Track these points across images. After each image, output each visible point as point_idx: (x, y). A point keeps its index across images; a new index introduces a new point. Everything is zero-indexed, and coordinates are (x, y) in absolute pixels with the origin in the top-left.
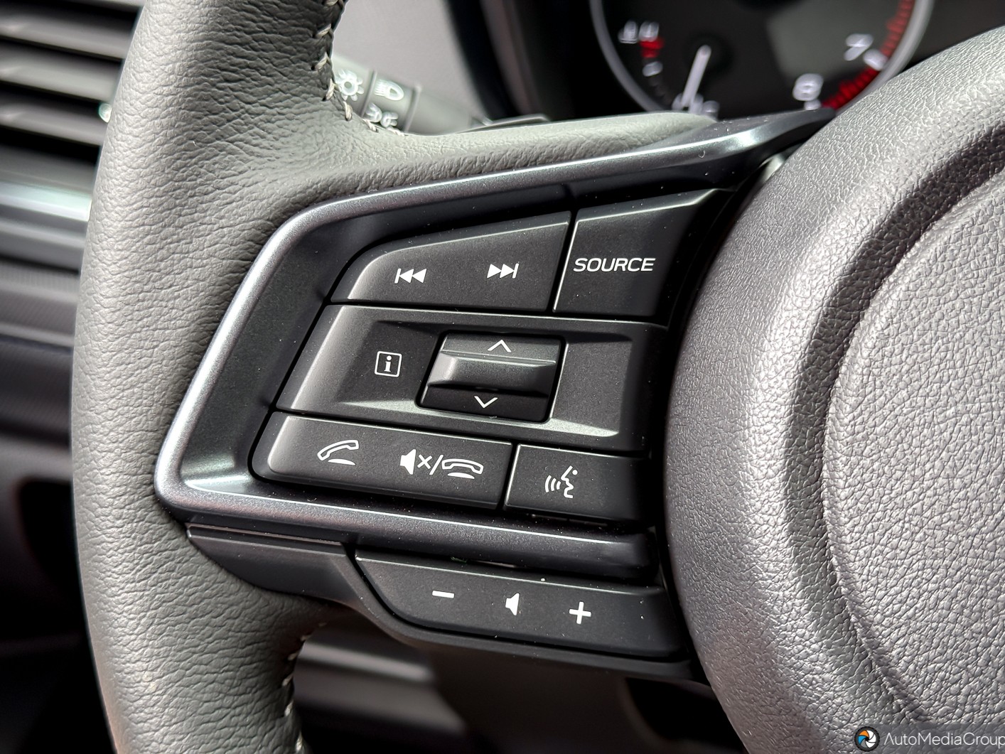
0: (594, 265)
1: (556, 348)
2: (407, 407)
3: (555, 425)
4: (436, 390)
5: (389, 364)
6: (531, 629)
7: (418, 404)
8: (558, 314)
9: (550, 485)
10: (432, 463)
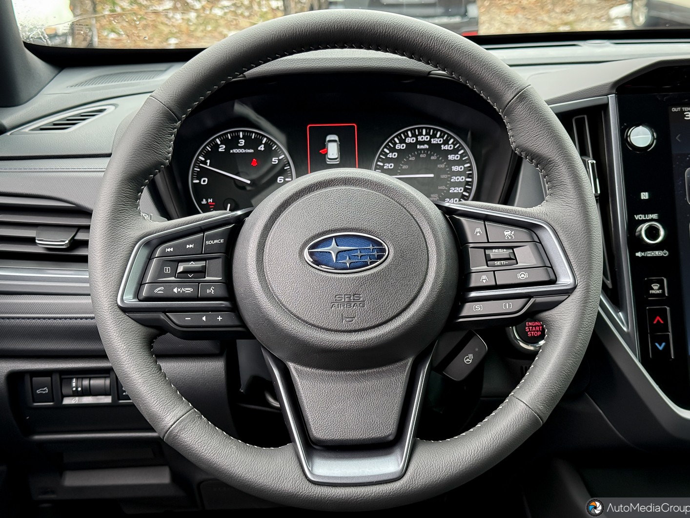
0: (210, 242)
1: (205, 262)
2: (173, 279)
3: (207, 278)
4: (179, 274)
5: (167, 270)
6: (209, 324)
7: (175, 278)
8: (204, 254)
9: (208, 291)
10: (181, 290)
